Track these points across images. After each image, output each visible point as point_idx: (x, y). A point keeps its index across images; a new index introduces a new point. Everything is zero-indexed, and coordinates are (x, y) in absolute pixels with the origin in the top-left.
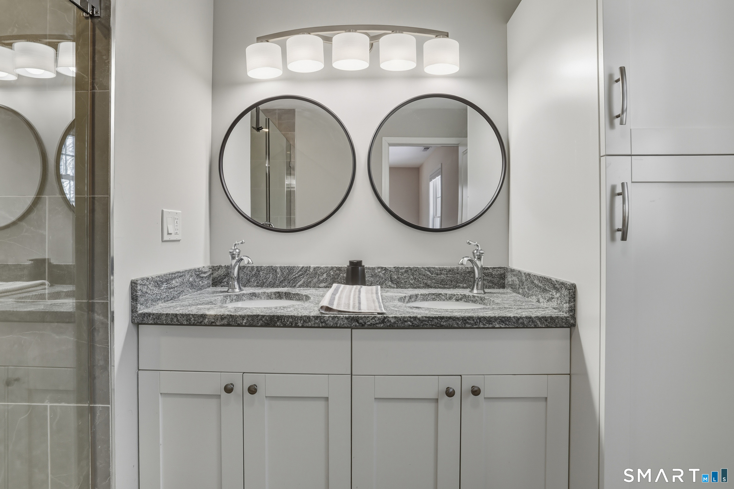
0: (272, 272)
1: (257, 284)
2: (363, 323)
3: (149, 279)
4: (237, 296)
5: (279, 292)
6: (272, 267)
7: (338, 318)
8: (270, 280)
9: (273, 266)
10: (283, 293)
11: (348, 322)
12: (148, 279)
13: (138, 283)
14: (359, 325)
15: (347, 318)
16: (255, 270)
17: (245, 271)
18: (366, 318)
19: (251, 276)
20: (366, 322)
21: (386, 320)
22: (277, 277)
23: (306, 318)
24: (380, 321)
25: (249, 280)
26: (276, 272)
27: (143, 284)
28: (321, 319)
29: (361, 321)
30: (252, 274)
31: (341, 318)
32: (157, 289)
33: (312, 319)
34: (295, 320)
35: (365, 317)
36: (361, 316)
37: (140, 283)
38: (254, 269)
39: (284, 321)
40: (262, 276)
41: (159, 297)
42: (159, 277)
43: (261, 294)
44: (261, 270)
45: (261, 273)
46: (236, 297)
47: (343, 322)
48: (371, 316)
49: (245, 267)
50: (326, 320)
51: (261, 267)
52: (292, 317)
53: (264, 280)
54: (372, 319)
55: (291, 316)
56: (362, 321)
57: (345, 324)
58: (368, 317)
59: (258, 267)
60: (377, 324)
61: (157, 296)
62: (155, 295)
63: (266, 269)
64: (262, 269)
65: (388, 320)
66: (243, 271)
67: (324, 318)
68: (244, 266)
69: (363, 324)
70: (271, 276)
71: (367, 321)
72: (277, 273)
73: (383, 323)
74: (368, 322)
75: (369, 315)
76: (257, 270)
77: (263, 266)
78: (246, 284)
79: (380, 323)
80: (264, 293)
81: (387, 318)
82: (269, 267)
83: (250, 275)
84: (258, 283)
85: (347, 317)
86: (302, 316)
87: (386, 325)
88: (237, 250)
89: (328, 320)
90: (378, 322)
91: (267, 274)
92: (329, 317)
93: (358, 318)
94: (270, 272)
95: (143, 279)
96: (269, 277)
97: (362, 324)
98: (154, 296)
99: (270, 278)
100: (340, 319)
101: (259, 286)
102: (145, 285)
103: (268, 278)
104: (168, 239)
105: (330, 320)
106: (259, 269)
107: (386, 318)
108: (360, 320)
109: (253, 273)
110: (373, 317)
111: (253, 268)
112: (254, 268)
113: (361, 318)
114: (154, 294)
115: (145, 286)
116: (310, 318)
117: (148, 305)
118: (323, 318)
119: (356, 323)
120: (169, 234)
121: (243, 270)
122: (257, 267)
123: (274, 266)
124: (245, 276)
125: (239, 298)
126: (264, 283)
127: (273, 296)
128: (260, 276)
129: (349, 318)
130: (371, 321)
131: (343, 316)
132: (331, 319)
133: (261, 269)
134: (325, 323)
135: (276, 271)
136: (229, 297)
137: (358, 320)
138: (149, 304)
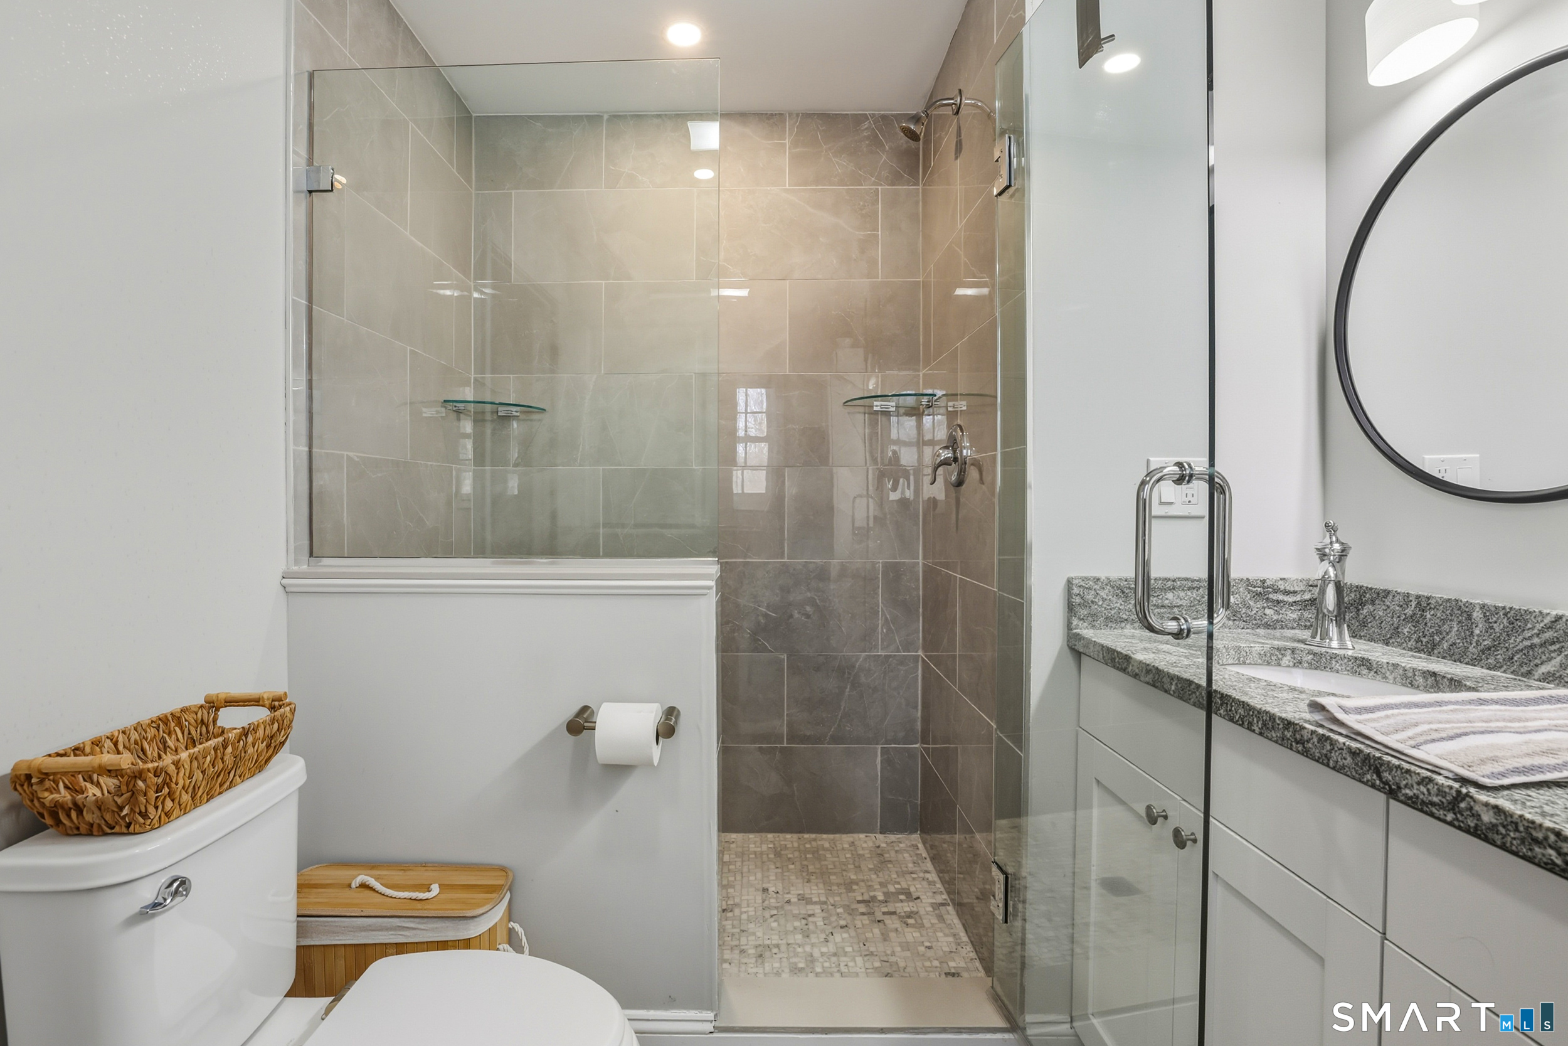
0: (1458, 617)
1: (1417, 642)
2: (1393, 784)
3: (1102, 580)
4: (1314, 655)
5: (1434, 674)
6: (1460, 603)
7: (1333, 743)
8: (1452, 637)
9: (1461, 601)
10: (1444, 677)
11: (1353, 766)
12: (1098, 579)
13: (1074, 582)
14: (1382, 786)
15: (1355, 753)
16: (1413, 606)
17: (1388, 603)
18: (1402, 773)
19: (1402, 618)
20: (1402, 786)
21: (1463, 805)
22: (1472, 632)
23: (1268, 719)
24: (1444, 800)
25: (1397, 628)
26: (1471, 620)
27: (1087, 586)
28: (1295, 731)
29: (1386, 775)
30: (1405, 614)
31: (1339, 747)
32: (1120, 601)
33: (1279, 724)
34: (1248, 714)
35: (1398, 767)
36: (1389, 762)
37: (1079, 584)
38: (1411, 601)
39: (1230, 710)
40: (1429, 625)
41: (1125, 616)
42: (1126, 581)
43: (1385, 666)
44: (1428, 607)
45: (1429, 616)
46: (1312, 656)
47: (1341, 759)
48: (1419, 770)
49: (1388, 593)
50: (1306, 738)
51: (1428, 598)
52: (1244, 705)
53: (1435, 637)
54: (1419, 784)
55: (1243, 702)
56: (1390, 778)
57: (1347, 769)
58: (1408, 771)
59: (1420, 597)
60: (1433, 804)
61: (1121, 614)
62: (1116, 611)
63: (1441, 605)
64: (1430, 603)
65: (1471, 809)
66: (1384, 602)
67: (1302, 733)
68: (1385, 590)
69: (1393, 787)
70: (1456, 629)
71: (1404, 782)
72: (1472, 623)
73: (1453, 809)
74: (1406, 786)
75: (1413, 768)
76: (1419, 603)
77: (1433, 595)
78: (1391, 638)
79: (1440, 806)
80: (1396, 666)
81: (1468, 799)
82: (1449, 600)
83: (1399, 617)
84: (1418, 640)
85: (1353, 750)
86: (1260, 709)
87: (1463, 822)
88: (1337, 546)
89: (1310, 739)
90: (1435, 799)
91: (1444, 621)
92: (1313, 732)
93: (1381, 765)
94: (1451, 615)
95: (1084, 579)
96: (1450, 631)
97: (1390, 787)
98: (1113, 612)
99: (1453, 633)
100: (1336, 749)
101: (1423, 650)
102: (1089, 589)
103: (1447, 634)
104: (1162, 513)
105: (1314, 743)
106: (1424, 604)
107: (1463, 799)
108: (1386, 771)
109: (1409, 612)
110: (1424, 779)
111: (1408, 597)
112: (1411, 599)
113: (1390, 768)
114: (1114, 608)
115: (1090, 591)
116: (1274, 719)
117: (1097, 624)
118: (1300, 730)
119: (1375, 777)
120: (1161, 503)
121: (1383, 599)
122: (1418, 597)
123: (1464, 600)
124: (1389, 615)
125: (1321, 662)
126: (1435, 646)
127: (1420, 680)
128: (1426, 624)
129: (1358, 754)
130: (1415, 786)
131: (1344, 744)
132: (1315, 740)
133: (1428, 604)
134: (1304, 747)
135: (1469, 617)
136: (1290, 651)
137: (1381, 770)
138: (1098, 622)
